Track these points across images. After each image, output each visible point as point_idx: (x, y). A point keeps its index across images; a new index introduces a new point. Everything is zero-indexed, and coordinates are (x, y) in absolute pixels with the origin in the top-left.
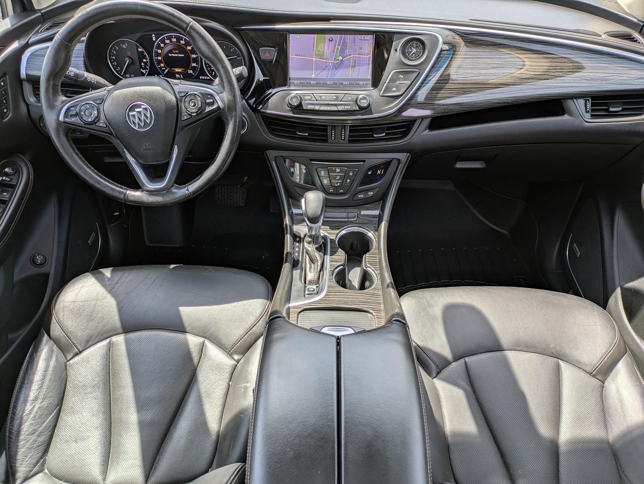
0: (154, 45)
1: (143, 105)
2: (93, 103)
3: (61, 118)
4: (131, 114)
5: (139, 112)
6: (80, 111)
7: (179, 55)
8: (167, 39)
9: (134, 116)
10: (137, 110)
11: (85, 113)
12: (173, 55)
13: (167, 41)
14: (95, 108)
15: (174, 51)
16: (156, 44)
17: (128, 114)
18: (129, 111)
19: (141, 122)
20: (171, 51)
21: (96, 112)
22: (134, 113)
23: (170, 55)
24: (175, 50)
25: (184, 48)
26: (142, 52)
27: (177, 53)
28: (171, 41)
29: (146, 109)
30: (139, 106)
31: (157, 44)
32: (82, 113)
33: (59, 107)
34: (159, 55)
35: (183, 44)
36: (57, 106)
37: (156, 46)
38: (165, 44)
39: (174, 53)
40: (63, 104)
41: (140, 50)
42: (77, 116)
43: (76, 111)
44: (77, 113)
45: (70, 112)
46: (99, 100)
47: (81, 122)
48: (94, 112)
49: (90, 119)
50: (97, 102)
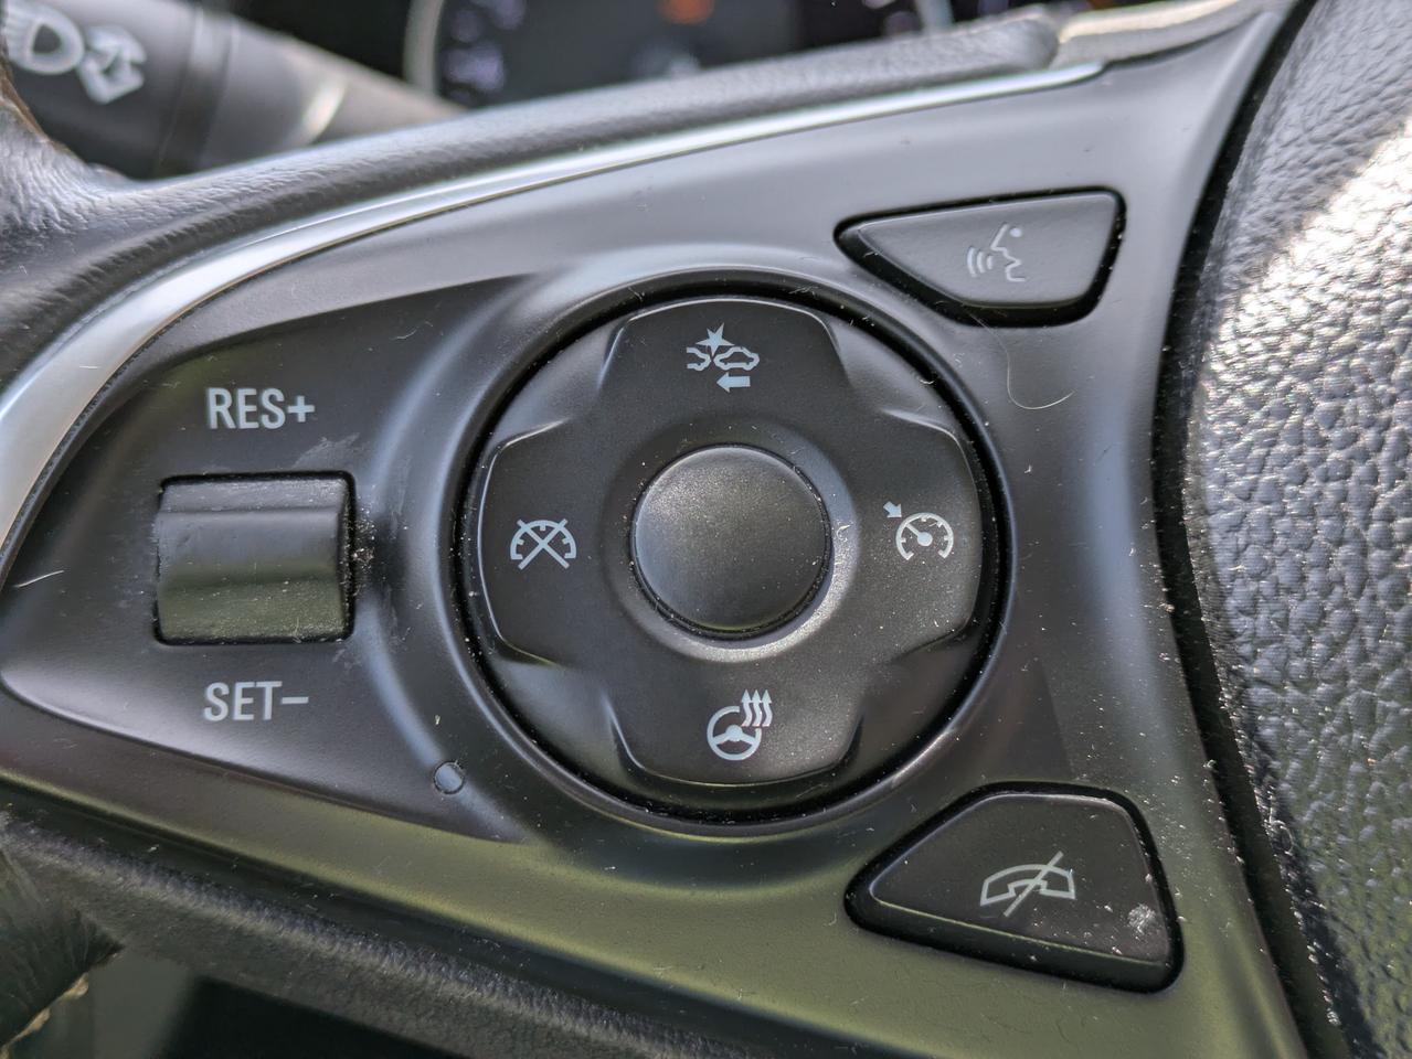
11: (613, 539)
42: (369, 623)
43: (336, 486)
44: (366, 524)
45: (165, 483)
46: (1013, 221)
47: (449, 776)
48: (894, 511)
49: (758, 706)
50: (975, 262)
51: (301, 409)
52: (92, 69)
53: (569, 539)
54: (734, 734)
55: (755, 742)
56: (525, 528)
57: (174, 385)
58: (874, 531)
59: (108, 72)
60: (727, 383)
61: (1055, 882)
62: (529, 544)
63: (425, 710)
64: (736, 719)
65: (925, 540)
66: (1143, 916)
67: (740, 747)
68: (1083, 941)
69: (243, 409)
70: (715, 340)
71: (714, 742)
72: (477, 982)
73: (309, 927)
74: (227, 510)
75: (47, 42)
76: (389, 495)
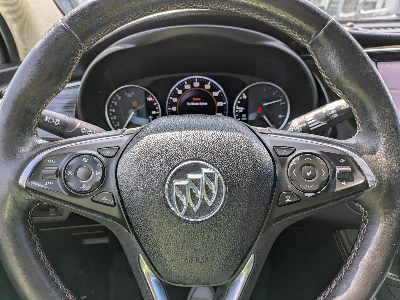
0: (169, 91)
1: (206, 167)
2: (96, 153)
3: (23, 181)
4: (176, 182)
5: (196, 182)
6: (67, 167)
7: (201, 104)
8: (188, 84)
9: (182, 188)
10: (191, 176)
11: (75, 173)
12: (193, 104)
13: (187, 87)
14: (100, 165)
15: (194, 99)
16: (171, 91)
17: (171, 182)
18: (173, 177)
19: (195, 203)
20: (190, 100)
21: (99, 174)
22: (185, 182)
23: (188, 104)
24: (196, 97)
25: (209, 94)
26: (152, 102)
27: (198, 102)
28: (192, 86)
29: (210, 176)
30: (196, 168)
31: (173, 91)
32: (70, 173)
33: (25, 157)
34: (174, 104)
35: (208, 90)
36: (21, 154)
37: (172, 94)
38: (184, 90)
39: (195, 102)
40: (34, 152)
41: (149, 99)
42: (58, 178)
43: (57, 168)
44: (59, 171)
45: (44, 167)
46: (110, 149)
47: (63, 190)
48: (96, 172)
49: (84, 186)
50: (106, 153)
51: (55, 162)
52: (55, 122)
53: (72, 173)
54: (82, 188)
55: (84, 188)
56: (69, 172)
57: (45, 159)
58: (95, 173)
59: (57, 123)
60: (85, 162)
61: (106, 199)
62: (69, 173)
63: (61, 185)
64: (83, 186)
65: (98, 174)
66: (112, 201)
67: (83, 188)
68: (108, 203)
69: (50, 162)
70: (85, 158)
71: (81, 188)
72: (66, 205)
73: (53, 200)
74: (48, 170)
75: (51, 120)
76: (61, 168)
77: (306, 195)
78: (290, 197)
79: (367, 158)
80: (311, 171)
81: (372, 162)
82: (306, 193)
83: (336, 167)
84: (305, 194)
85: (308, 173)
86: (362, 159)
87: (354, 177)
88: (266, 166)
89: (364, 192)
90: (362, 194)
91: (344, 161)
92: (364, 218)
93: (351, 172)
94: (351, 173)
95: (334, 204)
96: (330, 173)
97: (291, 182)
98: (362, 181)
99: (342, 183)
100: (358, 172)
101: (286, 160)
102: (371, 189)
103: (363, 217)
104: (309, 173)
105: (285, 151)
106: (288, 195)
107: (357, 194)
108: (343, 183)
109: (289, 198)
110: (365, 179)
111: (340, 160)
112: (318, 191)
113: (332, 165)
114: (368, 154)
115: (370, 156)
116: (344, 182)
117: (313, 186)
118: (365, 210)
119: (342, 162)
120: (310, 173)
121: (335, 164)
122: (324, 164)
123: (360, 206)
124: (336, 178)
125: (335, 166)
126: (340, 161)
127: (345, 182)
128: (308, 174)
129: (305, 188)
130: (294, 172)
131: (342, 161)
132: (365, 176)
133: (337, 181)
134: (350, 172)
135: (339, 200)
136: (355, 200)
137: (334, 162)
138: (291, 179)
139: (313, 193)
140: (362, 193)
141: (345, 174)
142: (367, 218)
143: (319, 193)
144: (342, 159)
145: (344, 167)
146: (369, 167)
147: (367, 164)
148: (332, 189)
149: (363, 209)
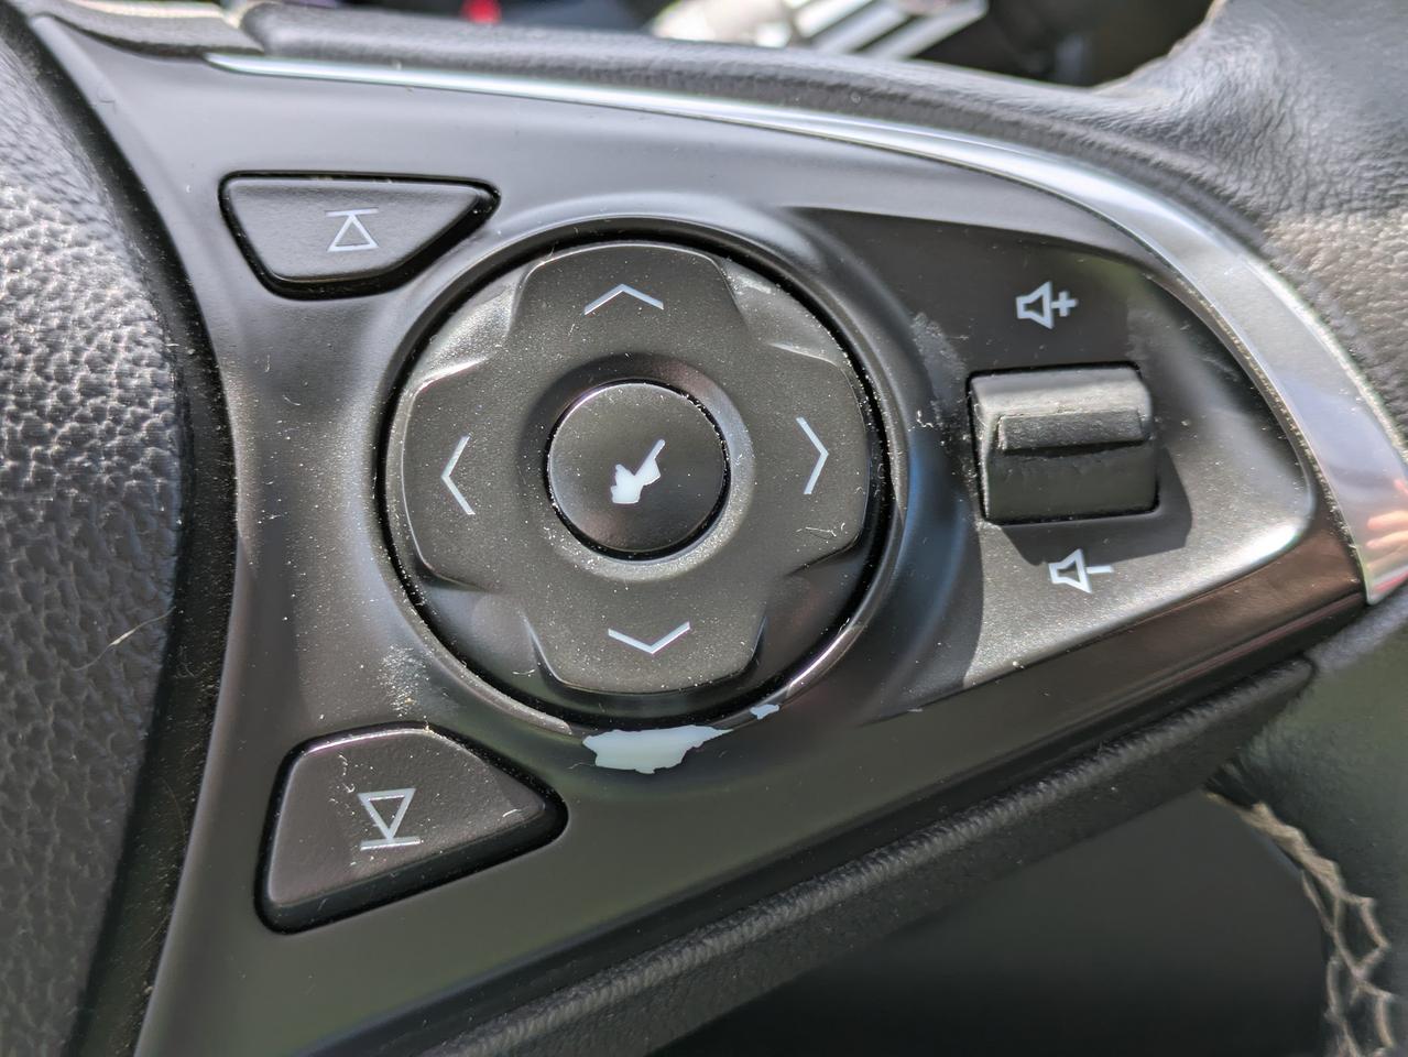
77: (615, 749)
78: (407, 795)
79: (1321, 256)
80: (661, 445)
81: (1385, 293)
82: (603, 725)
83: (979, 384)
84: (591, 742)
85: (622, 475)
86: (1273, 267)
87: (1192, 493)
88: (50, 402)
89: (1315, 669)
90: (1296, 693)
91: (1065, 304)
92: (1344, 977)
93: (1151, 426)
94: (1147, 450)
95: (971, 845)
96: (895, 455)
97: (414, 599)
98: (1274, 537)
99: (1053, 568)
100: (1230, 427)
101: (352, 329)
102: (1387, 623)
103: (1334, 962)
104: (634, 468)
105: (352, 216)
106: (381, 768)
107: (1241, 700)
108: (1057, 579)
109: (398, 819)
110: (1307, 502)
111: (1022, 301)
112: (756, 696)
113: (929, 362)
114: (1339, 207)
115: (1356, 224)
116: (1076, 557)
117: (685, 628)
118: (1353, 884)
119: (1046, 320)
120: (650, 472)
121: (962, 350)
122: (824, 351)
123: (1289, 841)
124: (980, 524)
125: (959, 369)
126: (1023, 314)
127: (1089, 562)
128: (628, 487)
129: (581, 669)
130: (450, 468)
131: (1045, 305)
132: (1314, 474)
133: (987, 556)
134: (1134, 432)
135: (1029, 783)
136: (1232, 770)
137: (951, 326)
138: (420, 568)
139: (698, 718)
140: (1286, 678)
141: (1085, 464)
142: (1379, 977)
143: (762, 710)
144: (1044, 291)
145: (1065, 385)
146: (1358, 361)
147: (1324, 320)
148: (930, 654)
149: (1327, 871)
